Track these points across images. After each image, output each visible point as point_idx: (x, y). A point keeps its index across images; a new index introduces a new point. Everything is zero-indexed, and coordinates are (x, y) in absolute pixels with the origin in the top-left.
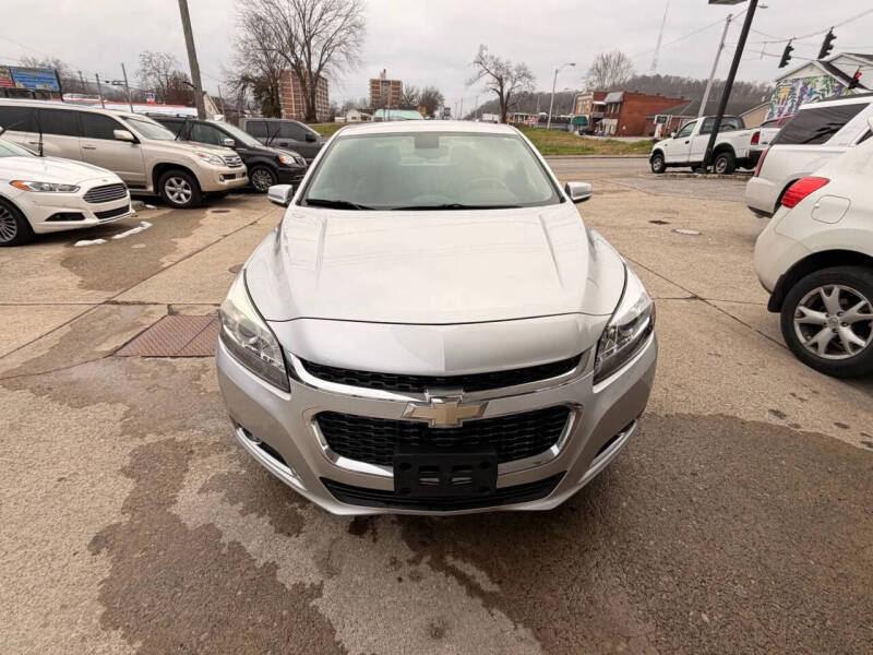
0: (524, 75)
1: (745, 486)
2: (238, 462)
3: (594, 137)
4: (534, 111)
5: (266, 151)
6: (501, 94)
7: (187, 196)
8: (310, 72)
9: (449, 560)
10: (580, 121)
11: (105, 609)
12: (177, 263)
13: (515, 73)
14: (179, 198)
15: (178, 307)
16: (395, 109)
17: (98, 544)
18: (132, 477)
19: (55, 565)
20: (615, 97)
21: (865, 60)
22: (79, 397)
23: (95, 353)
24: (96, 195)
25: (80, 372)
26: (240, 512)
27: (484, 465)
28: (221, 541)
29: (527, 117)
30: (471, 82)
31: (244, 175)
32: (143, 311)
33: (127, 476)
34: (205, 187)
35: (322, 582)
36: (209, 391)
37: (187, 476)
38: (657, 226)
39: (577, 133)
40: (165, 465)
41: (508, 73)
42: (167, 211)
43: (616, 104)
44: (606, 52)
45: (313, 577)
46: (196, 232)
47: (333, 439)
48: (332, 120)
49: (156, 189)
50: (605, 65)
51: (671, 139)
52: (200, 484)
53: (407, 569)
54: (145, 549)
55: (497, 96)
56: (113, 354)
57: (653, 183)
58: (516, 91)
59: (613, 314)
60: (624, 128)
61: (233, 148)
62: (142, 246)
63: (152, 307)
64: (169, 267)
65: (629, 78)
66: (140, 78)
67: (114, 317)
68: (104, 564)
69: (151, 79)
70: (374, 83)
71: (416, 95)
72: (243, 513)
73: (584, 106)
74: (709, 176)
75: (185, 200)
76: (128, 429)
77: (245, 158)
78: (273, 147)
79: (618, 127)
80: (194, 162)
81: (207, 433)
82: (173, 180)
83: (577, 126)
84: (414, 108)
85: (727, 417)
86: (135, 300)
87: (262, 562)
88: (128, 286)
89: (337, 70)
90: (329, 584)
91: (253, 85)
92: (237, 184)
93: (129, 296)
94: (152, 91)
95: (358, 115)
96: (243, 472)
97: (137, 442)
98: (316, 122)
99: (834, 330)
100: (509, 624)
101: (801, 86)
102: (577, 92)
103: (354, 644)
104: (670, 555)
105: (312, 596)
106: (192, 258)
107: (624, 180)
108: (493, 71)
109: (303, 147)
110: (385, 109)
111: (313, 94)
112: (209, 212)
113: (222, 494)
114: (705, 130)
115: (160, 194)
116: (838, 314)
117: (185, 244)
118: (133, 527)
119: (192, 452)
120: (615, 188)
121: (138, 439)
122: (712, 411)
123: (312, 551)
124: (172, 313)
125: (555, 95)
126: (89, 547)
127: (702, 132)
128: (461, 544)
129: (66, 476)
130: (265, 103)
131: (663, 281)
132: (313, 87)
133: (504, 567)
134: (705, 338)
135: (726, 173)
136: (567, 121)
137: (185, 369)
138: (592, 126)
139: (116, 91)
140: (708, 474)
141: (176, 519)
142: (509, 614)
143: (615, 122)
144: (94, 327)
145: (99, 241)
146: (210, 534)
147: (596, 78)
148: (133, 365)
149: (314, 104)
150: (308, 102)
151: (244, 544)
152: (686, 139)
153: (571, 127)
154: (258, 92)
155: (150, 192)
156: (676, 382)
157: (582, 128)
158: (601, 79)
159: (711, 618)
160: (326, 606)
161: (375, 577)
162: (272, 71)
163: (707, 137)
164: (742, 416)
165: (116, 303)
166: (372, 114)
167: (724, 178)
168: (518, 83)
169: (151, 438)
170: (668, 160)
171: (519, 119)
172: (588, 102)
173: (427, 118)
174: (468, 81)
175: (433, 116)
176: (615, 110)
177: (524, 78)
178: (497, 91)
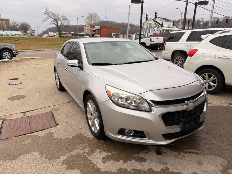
0: (65, 19)
4: (70, 31)
6: (57, 25)
10: (87, 35)
13: (61, 18)
20: (98, 27)
21: (162, 19)
27: (198, 117)
29: (67, 33)
30: (44, 21)
35: (166, 166)
41: (59, 18)
43: (99, 29)
44: (91, 13)
45: (163, 167)
50: (91, 17)
55: (55, 26)
58: (63, 24)
65: (99, 21)
84: (17, 30)
87: (146, 169)
90: (168, 166)
96: (110, 154)
99: (208, 83)
101: (149, 25)
102: (85, 25)
108: (52, 17)
116: (209, 80)
121: (58, 159)
124: (3, 120)
127: (136, 39)
136: (83, 35)
143: (100, 35)
146: (123, 170)
147: (89, 21)
151: (136, 168)
158: (91, 21)
161: (176, 160)
163: (138, 40)
168: (63, 22)
172: (89, 29)
173: (25, 34)
174: (43, 20)
175: (27, 33)
176: (99, 32)
177: (65, 20)
178: (55, 24)
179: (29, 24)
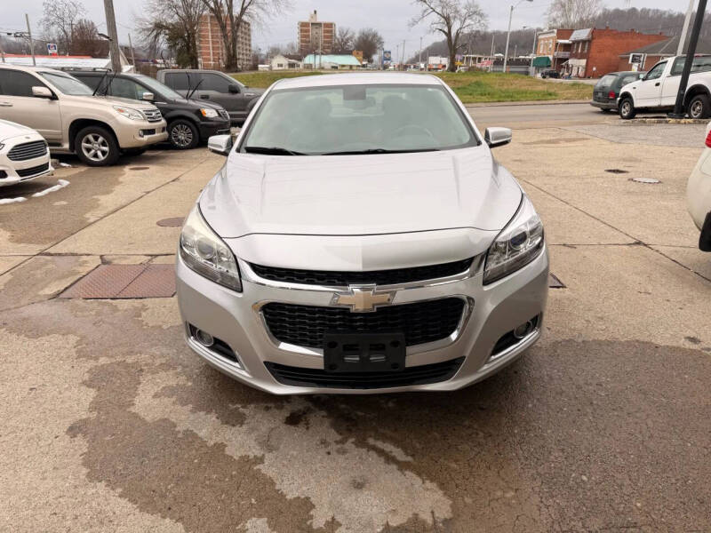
0: (475, 13)
1: (644, 394)
2: (184, 377)
3: (558, 80)
4: (487, 52)
5: (187, 104)
6: (448, 34)
7: (104, 153)
8: (231, 16)
9: (371, 441)
10: (541, 63)
11: (89, 470)
12: (102, 218)
13: (464, 11)
14: (96, 156)
15: (110, 257)
16: (327, 54)
17: (73, 431)
18: (93, 387)
19: (42, 444)
20: (582, 34)
22: (34, 330)
23: (39, 295)
24: (20, 152)
25: (28, 311)
26: (191, 411)
27: (395, 344)
28: (177, 429)
29: (480, 59)
30: (414, 23)
31: (163, 130)
32: (77, 261)
33: (89, 386)
34: (124, 143)
35: (263, 455)
36: (150, 325)
37: (140, 387)
38: (614, 174)
39: (539, 76)
40: (120, 379)
41: (457, 12)
42: (83, 169)
43: (584, 42)
45: (256, 451)
46: (118, 189)
47: (276, 328)
48: (255, 68)
49: (72, 147)
51: (640, 81)
52: (153, 393)
53: (335, 447)
54: (114, 435)
55: (444, 37)
56: (57, 296)
57: (617, 130)
58: (466, 31)
59: (503, 230)
60: (594, 69)
61: (152, 102)
62: (64, 203)
63: (85, 258)
64: (95, 222)
65: (599, 12)
66: (42, 28)
67: (50, 266)
68: (81, 444)
69: (54, 29)
70: (303, 25)
71: (351, 38)
72: (193, 411)
73: (547, 45)
74: (683, 121)
75: (102, 158)
76: (82, 354)
77: (164, 112)
78: (193, 100)
79: (587, 67)
80: (114, 118)
81: (153, 357)
82: (90, 137)
83: (538, 68)
84: (349, 53)
85: (643, 342)
86: (66, 252)
87: (212, 443)
88: (58, 240)
89: (261, 13)
90: (268, 456)
91: (167, 31)
92: (157, 140)
93: (61, 248)
94: (54, 41)
95: (285, 61)
96: (190, 384)
97: (92, 363)
98: (236, 71)
100: (419, 481)
102: (539, 30)
103: (292, 491)
104: (564, 440)
105: (255, 463)
106: (117, 213)
107: (586, 127)
108: (439, 9)
109: (227, 100)
110: (316, 54)
111: (235, 40)
112: (127, 169)
113: (174, 399)
114: (676, 71)
115: (75, 152)
117: (107, 201)
118: (101, 420)
119: (142, 370)
120: (574, 136)
121: (92, 361)
122: (630, 338)
123: (253, 435)
124: (104, 262)
125: (513, 33)
126: (67, 433)
127: (673, 73)
128: (381, 430)
129: (36, 386)
130: (180, 52)
131: (608, 228)
132: (234, 32)
133: (418, 445)
134: (638, 278)
135: (701, 117)
136: (527, 63)
137: (125, 308)
138: (556, 68)
139: (15, 43)
140: (612, 385)
141: (136, 416)
142: (419, 474)
143: (583, 62)
144: (33, 275)
145: (20, 199)
146: (166, 425)
147: (560, 14)
148: (77, 305)
149: (234, 51)
150: (228, 49)
151: (195, 431)
152: (657, 81)
153: (532, 69)
154: (172, 39)
155: (65, 150)
156: (600, 315)
157: (545, 70)
158: (566, 14)
159: (589, 478)
160: (267, 469)
161: (307, 451)
162: (189, 16)
163: (678, 79)
164: (659, 342)
165: (51, 255)
166: (300, 59)
167: (700, 123)
168: (468, 22)
169: (103, 360)
170: (637, 104)
171: (471, 61)
172: (551, 41)
173: (364, 63)
174: (411, 21)
175: (370, 61)
176: (583, 50)
177: (475, 17)
178: (444, 32)
179: (379, 34)
